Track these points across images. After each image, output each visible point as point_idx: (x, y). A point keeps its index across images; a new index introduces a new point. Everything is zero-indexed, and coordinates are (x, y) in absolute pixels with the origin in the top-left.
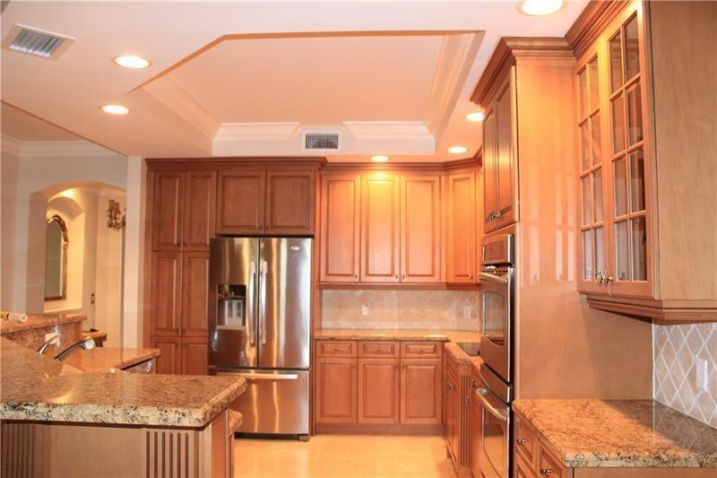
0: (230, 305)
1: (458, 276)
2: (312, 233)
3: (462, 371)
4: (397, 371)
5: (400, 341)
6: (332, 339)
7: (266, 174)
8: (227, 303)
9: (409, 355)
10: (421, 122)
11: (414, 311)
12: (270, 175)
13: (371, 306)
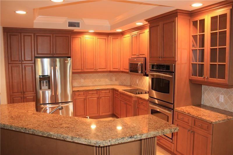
0: (43, 82)
1: (114, 69)
2: (70, 56)
3: (134, 99)
4: (99, 99)
5: (99, 90)
6: (78, 91)
7: (53, 35)
8: (42, 81)
9: (102, 94)
10: (107, 20)
11: (97, 80)
12: (54, 35)
13: (84, 79)
